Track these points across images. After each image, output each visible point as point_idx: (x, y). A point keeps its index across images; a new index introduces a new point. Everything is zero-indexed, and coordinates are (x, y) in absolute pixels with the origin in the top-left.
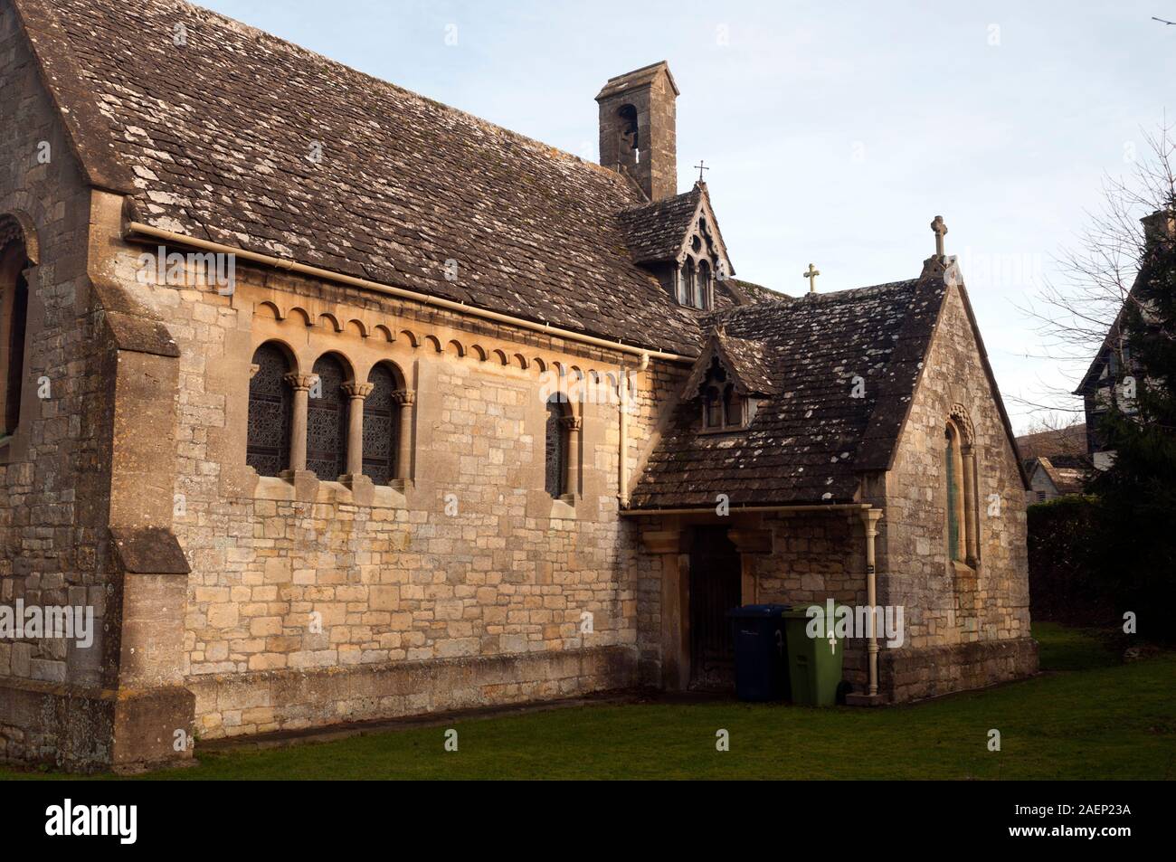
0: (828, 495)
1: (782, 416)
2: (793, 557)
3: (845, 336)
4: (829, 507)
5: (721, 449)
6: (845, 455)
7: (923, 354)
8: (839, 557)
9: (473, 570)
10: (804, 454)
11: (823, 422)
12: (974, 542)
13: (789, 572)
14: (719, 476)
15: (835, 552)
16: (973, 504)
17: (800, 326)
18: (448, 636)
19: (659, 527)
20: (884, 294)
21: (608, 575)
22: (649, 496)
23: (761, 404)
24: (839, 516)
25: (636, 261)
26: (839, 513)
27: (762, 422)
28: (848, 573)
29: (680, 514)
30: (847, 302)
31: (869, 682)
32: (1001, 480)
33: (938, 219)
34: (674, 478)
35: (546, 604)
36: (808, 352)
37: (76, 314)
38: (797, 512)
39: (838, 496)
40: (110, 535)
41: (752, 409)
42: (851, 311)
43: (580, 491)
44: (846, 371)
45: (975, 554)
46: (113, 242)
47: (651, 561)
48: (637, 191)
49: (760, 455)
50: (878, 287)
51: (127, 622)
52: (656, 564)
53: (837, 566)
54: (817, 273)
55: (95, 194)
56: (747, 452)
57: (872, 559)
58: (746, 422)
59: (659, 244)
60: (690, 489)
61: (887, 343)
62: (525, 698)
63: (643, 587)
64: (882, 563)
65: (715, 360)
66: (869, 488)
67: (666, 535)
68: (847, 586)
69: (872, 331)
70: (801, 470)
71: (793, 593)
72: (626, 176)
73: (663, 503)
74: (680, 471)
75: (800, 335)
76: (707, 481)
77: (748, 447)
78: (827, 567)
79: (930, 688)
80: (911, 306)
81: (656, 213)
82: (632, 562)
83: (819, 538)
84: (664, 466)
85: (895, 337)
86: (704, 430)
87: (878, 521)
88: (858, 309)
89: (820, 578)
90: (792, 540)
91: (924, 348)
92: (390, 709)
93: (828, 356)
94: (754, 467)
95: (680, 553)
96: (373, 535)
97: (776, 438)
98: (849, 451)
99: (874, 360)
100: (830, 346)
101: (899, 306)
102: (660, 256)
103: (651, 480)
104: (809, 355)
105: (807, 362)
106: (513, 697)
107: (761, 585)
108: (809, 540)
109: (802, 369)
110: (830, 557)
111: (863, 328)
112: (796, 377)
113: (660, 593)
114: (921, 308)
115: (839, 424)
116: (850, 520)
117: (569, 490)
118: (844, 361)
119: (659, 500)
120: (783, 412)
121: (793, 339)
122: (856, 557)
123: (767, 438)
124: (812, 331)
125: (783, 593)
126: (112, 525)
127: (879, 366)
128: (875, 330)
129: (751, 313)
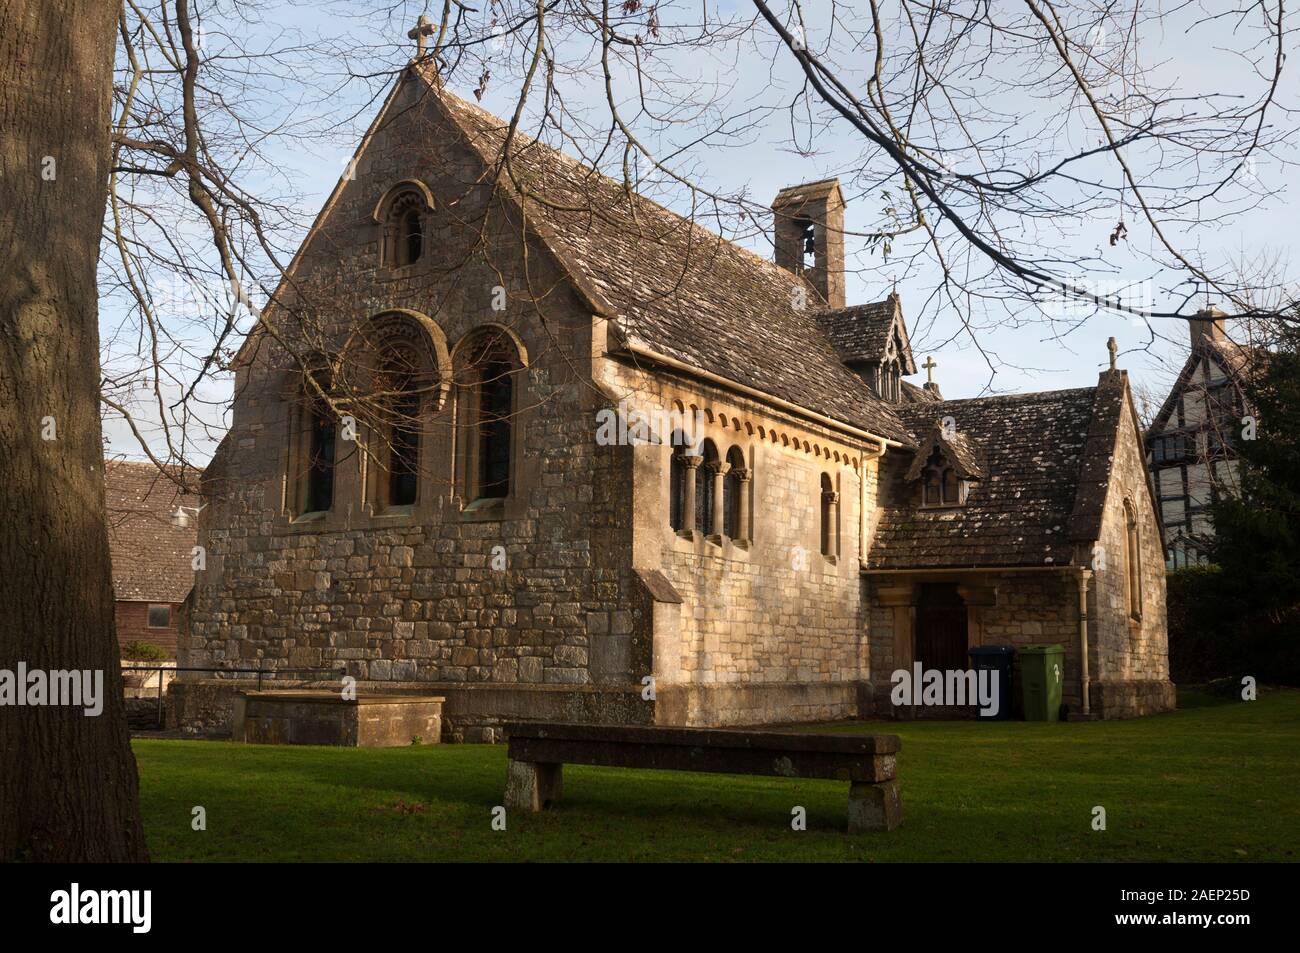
0: (1049, 559)
1: (993, 496)
2: (1014, 608)
3: (1037, 431)
4: (1052, 568)
5: (943, 521)
6: (1057, 528)
7: (1112, 449)
8: (1055, 608)
9: (783, 614)
10: (1019, 526)
11: (1032, 502)
12: (1137, 601)
13: (1010, 621)
14: (946, 544)
15: (1051, 605)
16: (1137, 569)
17: (994, 422)
18: (771, 666)
19: (890, 585)
20: (1066, 398)
21: (854, 623)
22: (884, 559)
23: (972, 485)
24: (1055, 576)
25: (844, 360)
26: (1056, 574)
27: (977, 499)
28: (1062, 620)
29: (913, 574)
30: (1033, 404)
31: (1082, 704)
32: (1152, 552)
33: (1111, 340)
34: (904, 544)
35: (822, 644)
36: (1007, 444)
37: (581, 408)
38: (1017, 572)
39: (1058, 560)
40: (634, 574)
41: (966, 489)
42: (1038, 411)
43: (838, 553)
44: (1044, 461)
45: (1138, 610)
46: (604, 355)
47: (883, 613)
48: (814, 293)
49: (980, 527)
50: (1059, 392)
51: (655, 637)
52: (888, 614)
53: (1052, 615)
54: (934, 365)
55: (594, 318)
56: (968, 524)
57: (1084, 609)
58: (962, 499)
59: (864, 346)
60: (923, 553)
61: (1076, 439)
62: (814, 718)
63: (876, 634)
64: (1092, 612)
65: (936, 449)
66: (1081, 554)
67: (899, 591)
68: (1062, 630)
69: (1061, 429)
70: (1020, 539)
71: (1014, 637)
72: (803, 279)
73: (900, 565)
74: (909, 538)
75: (996, 429)
76: (936, 547)
77: (968, 520)
78: (1044, 616)
79: (1122, 711)
80: (1095, 410)
81: (854, 318)
82: (867, 613)
83: (1037, 594)
84: (893, 534)
85: (1082, 435)
86: (924, 506)
87: (1089, 580)
88: (1044, 409)
89: (1038, 625)
90: (1013, 595)
91: (1112, 444)
92: (745, 719)
93: (1025, 448)
94: (977, 536)
95: (910, 606)
96: (732, 583)
97: (991, 514)
98: (1059, 525)
99: (1068, 453)
100: (1025, 440)
101: (1081, 409)
102: (866, 357)
103: (883, 545)
104: (1008, 446)
105: (1007, 451)
106: (807, 716)
107: (986, 631)
108: (1028, 596)
109: (1003, 457)
110: (1047, 608)
111: (1052, 426)
112: (998, 464)
113: (893, 639)
114: (1104, 412)
115: (1046, 503)
116: (1064, 580)
117: (830, 552)
118: (1041, 453)
119: (895, 562)
120: (994, 492)
121: (989, 432)
122: (1069, 610)
123: (983, 514)
124: (1005, 426)
125: (1005, 637)
126: (634, 567)
127: (1073, 457)
128: (1063, 427)
129: (944, 408)
